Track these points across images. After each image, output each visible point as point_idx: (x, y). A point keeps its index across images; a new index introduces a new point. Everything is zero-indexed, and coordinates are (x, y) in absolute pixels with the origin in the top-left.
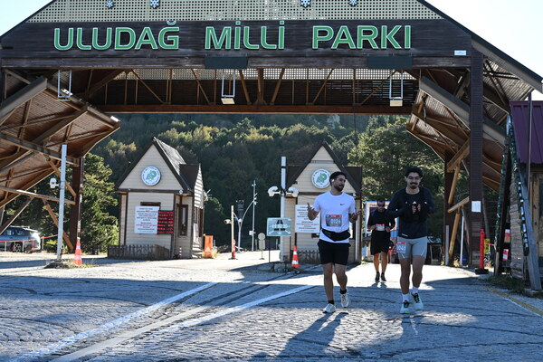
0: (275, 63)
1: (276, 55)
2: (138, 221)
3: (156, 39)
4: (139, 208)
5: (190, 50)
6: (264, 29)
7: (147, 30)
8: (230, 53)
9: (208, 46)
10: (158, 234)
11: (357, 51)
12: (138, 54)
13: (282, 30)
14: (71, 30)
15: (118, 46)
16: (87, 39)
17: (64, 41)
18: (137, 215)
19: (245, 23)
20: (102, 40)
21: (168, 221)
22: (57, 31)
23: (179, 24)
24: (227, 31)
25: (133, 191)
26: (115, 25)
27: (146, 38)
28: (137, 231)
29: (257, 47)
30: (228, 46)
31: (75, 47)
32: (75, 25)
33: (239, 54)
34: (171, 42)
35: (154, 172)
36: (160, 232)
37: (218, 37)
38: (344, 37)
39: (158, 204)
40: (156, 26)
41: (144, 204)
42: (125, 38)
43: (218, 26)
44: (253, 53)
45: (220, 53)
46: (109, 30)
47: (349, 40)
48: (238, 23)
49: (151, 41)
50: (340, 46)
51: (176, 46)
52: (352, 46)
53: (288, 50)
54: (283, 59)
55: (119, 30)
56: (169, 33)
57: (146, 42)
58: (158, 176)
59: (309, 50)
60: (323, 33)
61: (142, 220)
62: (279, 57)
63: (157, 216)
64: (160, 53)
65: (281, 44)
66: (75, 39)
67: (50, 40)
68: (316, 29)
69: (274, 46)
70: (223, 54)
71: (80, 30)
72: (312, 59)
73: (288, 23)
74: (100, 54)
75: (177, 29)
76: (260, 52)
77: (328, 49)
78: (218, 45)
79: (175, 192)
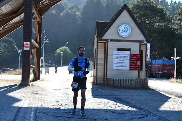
2: (115, 61)
4: (116, 52)
10: (130, 70)
18: (115, 57)
21: (137, 61)
25: (111, 40)
28: (115, 68)
35: (127, 28)
36: (131, 68)
39: (129, 50)
41: (119, 50)
58: (130, 31)
61: (118, 61)
63: (129, 57)
79: (141, 42)
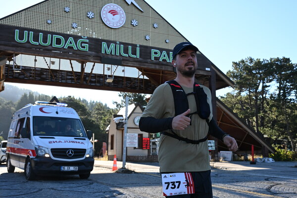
0: (134, 64)
1: (135, 60)
3: (76, 44)
5: (93, 53)
6: (130, 47)
7: (71, 39)
8: (114, 57)
9: (103, 52)
11: (169, 64)
12: (65, 51)
13: (138, 49)
14: (26, 32)
15: (55, 45)
16: (36, 38)
17: (21, 37)
19: (121, 43)
20: (45, 40)
22: (17, 31)
23: (88, 38)
24: (112, 46)
26: (53, 33)
27: (71, 43)
29: (127, 55)
30: (113, 53)
31: (28, 42)
32: (29, 30)
33: (118, 58)
34: (84, 47)
37: (108, 48)
38: (164, 56)
40: (76, 38)
42: (58, 41)
43: (109, 43)
44: (125, 58)
45: (109, 56)
46: (49, 36)
47: (166, 58)
48: (118, 42)
49: (73, 45)
50: (163, 60)
51: (87, 49)
52: (168, 61)
53: (140, 59)
54: (138, 63)
55: (55, 37)
56: (83, 42)
57: (71, 45)
59: (149, 60)
60: (156, 53)
62: (136, 62)
64: (78, 52)
65: (138, 56)
66: (29, 37)
67: (12, 35)
68: (153, 51)
69: (135, 56)
70: (110, 57)
71: (32, 33)
72: (150, 65)
73: (141, 46)
74: (44, 48)
75: (88, 41)
76: (128, 58)
77: (158, 61)
78: (108, 52)
